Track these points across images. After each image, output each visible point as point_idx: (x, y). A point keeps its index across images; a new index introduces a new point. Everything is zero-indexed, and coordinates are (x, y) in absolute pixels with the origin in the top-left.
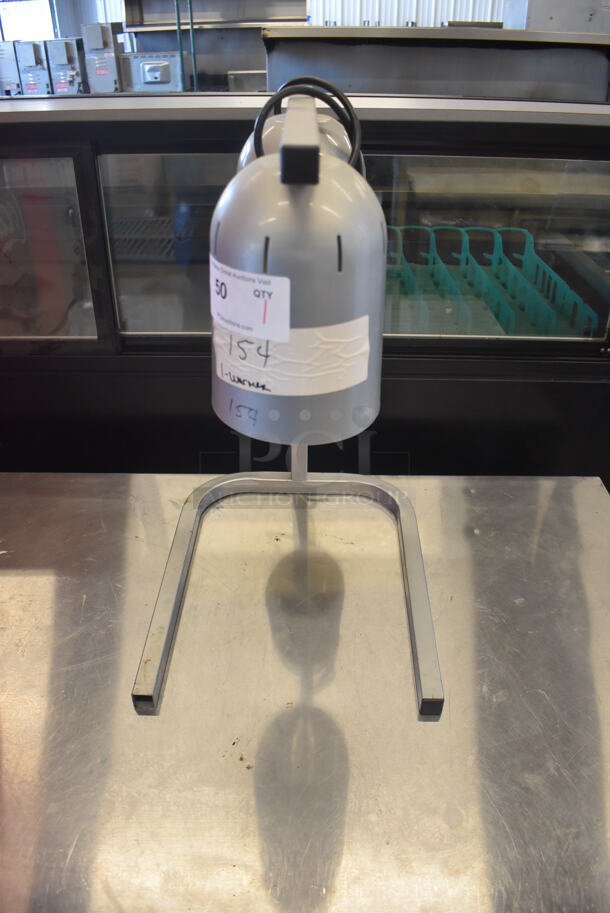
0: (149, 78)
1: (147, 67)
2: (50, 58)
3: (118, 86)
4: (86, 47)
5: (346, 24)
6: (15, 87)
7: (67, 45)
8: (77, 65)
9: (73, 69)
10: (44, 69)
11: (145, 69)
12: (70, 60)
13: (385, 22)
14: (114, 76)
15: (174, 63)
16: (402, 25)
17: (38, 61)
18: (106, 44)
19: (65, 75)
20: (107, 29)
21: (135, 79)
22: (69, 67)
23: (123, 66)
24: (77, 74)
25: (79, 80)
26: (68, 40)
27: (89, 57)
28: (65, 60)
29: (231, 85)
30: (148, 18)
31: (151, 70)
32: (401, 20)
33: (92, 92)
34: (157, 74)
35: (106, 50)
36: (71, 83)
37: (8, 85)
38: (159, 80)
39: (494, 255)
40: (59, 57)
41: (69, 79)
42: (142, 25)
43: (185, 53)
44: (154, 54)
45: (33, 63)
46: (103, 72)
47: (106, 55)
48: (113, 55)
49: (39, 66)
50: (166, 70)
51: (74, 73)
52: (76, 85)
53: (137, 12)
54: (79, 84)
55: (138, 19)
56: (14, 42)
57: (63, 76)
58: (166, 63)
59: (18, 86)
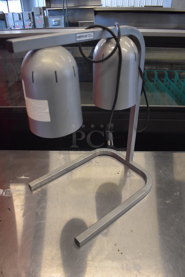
0: (54, 24)
1: (53, 20)
2: (23, 18)
3: (44, 26)
4: (35, 14)
5: (112, 6)
6: (13, 27)
7: (29, 14)
8: (32, 20)
9: (31, 21)
10: (22, 21)
11: (53, 21)
12: (30, 18)
13: (124, 6)
14: (43, 23)
15: (62, 19)
16: (129, 6)
17: (20, 19)
18: (41, 13)
19: (28, 23)
20: (41, 9)
21: (50, 24)
22: (30, 20)
23: (46, 20)
24: (32, 23)
25: (32, 24)
26: (29, 12)
27: (35, 17)
28: (28, 19)
29: (80, 25)
30: (52, 5)
31: (54, 21)
32: (129, 5)
33: (36, 28)
34: (57, 23)
35: (41, 15)
36: (30, 25)
37: (11, 26)
38: (57, 24)
39: (165, 79)
40: (26, 17)
41: (29, 24)
42: (50, 7)
43: (65, 16)
44: (55, 16)
45: (18, 19)
46: (40, 22)
47: (41, 17)
48: (43, 17)
49: (20, 20)
50: (59, 21)
51: (31, 22)
52: (32, 26)
53: (49, 4)
54: (33, 26)
55: (49, 6)
56: (12, 13)
57: (28, 24)
58: (59, 19)
59: (14, 26)
